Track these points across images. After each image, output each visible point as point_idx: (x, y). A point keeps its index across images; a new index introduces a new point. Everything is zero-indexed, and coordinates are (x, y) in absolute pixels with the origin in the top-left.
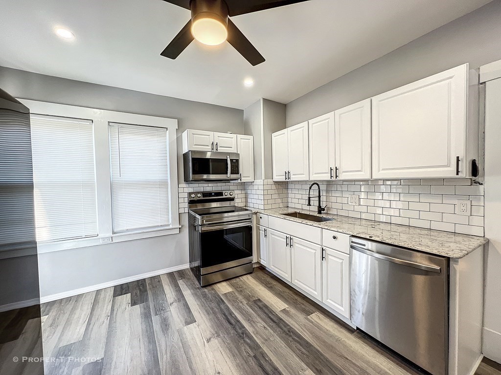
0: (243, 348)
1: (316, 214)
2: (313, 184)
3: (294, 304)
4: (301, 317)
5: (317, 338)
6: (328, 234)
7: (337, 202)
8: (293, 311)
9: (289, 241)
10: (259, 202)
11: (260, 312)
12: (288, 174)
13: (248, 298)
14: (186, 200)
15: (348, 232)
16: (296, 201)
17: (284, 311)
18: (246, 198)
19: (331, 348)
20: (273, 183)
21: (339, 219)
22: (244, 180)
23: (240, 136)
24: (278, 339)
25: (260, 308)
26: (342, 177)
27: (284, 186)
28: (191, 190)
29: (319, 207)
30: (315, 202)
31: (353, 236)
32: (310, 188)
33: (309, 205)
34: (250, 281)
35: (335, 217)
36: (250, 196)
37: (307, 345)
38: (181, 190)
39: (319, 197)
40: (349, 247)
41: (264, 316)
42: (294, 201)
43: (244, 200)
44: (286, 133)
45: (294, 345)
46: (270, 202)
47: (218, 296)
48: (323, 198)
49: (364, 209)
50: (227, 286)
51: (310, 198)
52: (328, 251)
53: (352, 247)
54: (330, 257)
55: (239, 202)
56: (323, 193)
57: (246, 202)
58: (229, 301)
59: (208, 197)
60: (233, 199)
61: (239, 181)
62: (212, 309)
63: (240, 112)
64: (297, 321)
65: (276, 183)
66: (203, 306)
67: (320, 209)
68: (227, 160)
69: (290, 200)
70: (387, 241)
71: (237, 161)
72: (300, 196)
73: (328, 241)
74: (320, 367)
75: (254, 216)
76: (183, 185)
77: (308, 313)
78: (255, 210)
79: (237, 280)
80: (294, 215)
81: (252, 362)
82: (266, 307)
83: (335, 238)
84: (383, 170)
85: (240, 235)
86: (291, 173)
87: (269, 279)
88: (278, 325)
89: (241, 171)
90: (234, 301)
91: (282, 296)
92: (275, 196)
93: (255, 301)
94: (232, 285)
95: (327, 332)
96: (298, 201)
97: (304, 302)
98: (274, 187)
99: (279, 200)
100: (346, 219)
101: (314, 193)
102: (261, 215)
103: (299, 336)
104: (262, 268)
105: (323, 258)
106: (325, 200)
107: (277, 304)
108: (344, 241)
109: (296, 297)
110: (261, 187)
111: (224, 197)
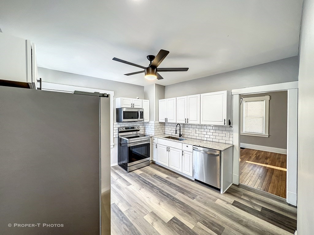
0: (154, 190)
1: (178, 137)
2: (178, 124)
3: (171, 175)
4: (174, 179)
5: (181, 184)
6: (185, 145)
7: (187, 132)
8: (170, 177)
9: (168, 149)
10: (152, 132)
11: (158, 179)
12: (166, 119)
13: (151, 175)
14: (117, 131)
15: (192, 144)
16: (169, 131)
17: (167, 178)
18: (145, 130)
19: (186, 186)
20: (159, 123)
21: (188, 139)
22: (145, 121)
23: (143, 100)
24: (167, 186)
25: (157, 177)
26: (189, 122)
27: (163, 124)
28: (119, 126)
29: (180, 134)
30: (178, 132)
31: (194, 145)
32: (177, 126)
33: (176, 133)
34: (149, 168)
35: (186, 138)
36: (147, 129)
37: (178, 187)
38: (115, 126)
39: (180, 130)
40: (192, 149)
41: (160, 180)
42: (168, 131)
43: (143, 130)
44: (166, 101)
45: (173, 187)
46: (157, 131)
47: (137, 175)
48: (181, 130)
49: (197, 135)
50: (140, 171)
51: (176, 130)
52: (185, 152)
53: (193, 149)
54: (185, 154)
55: (141, 132)
56: (182, 128)
57: (145, 131)
58: (143, 176)
59: (128, 130)
60: (139, 130)
61: (143, 122)
62: (137, 180)
63: (143, 87)
64: (173, 180)
65: (160, 123)
66: (132, 179)
67: (180, 135)
68: (138, 112)
69: (166, 131)
70: (205, 147)
71: (143, 112)
72: (171, 129)
73: (185, 148)
74: (183, 192)
75: (151, 138)
76: (116, 123)
77: (177, 178)
78: (151, 136)
79: (143, 168)
80: (169, 137)
81: (159, 193)
82: (159, 177)
83: (187, 146)
84: (204, 121)
85: (144, 148)
86: (168, 119)
87: (158, 167)
88: (166, 182)
89: (144, 117)
90: (145, 176)
91: (166, 173)
92: (160, 129)
93: (154, 176)
94: (142, 171)
95: (184, 182)
96: (170, 131)
97: (175, 174)
98: (159, 124)
99: (161, 131)
100: (191, 139)
101: (178, 128)
102: (154, 138)
103: (175, 185)
104: (154, 163)
105: (183, 155)
106: (182, 131)
107: (164, 176)
108: (191, 147)
109: (171, 173)
110: (154, 125)
111: (135, 129)
